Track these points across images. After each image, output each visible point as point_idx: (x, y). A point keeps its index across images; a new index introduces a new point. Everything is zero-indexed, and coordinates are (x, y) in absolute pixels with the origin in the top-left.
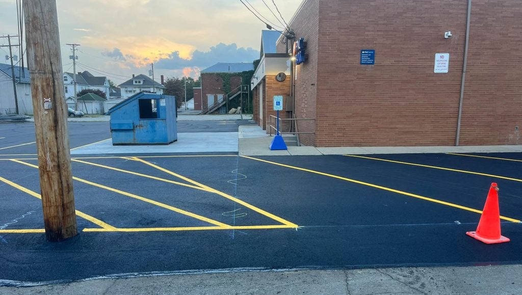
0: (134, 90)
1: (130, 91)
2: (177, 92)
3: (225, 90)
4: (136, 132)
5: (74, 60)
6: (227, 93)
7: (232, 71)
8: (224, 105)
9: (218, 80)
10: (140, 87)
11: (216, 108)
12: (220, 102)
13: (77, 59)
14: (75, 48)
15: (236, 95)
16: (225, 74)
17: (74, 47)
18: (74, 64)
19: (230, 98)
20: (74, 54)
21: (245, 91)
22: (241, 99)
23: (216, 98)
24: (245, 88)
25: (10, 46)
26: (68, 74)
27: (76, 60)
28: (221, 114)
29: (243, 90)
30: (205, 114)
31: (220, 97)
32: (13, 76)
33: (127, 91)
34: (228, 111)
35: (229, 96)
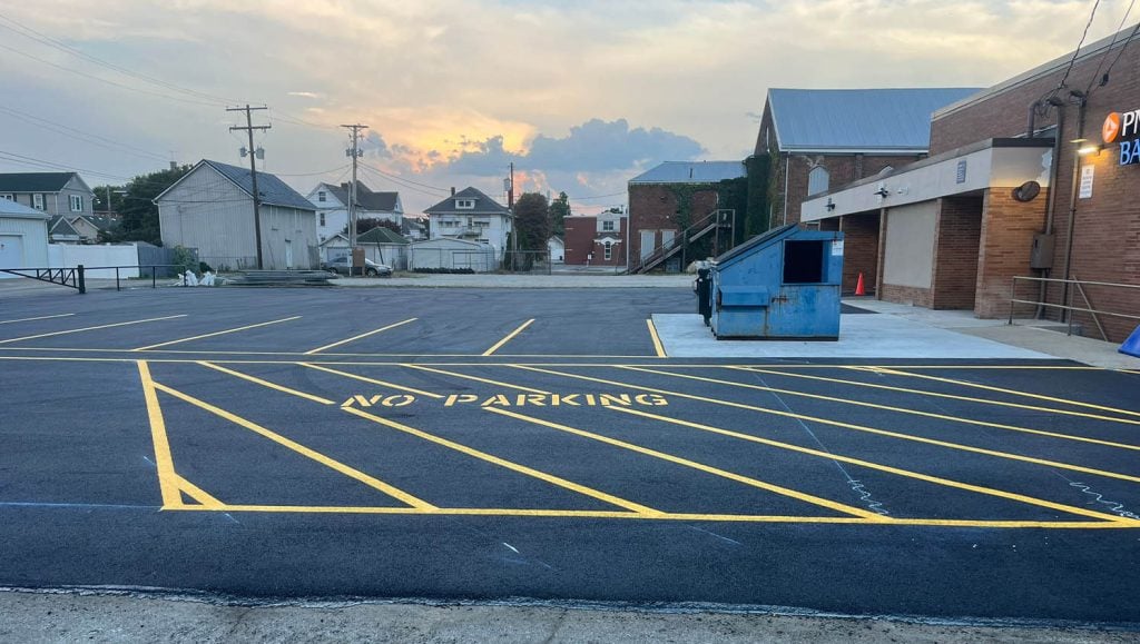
0: (457, 220)
1: (449, 223)
2: (539, 226)
3: (679, 222)
4: (772, 311)
5: (355, 158)
6: (684, 228)
7: (698, 179)
8: (679, 254)
9: (664, 200)
10: (468, 214)
11: (659, 261)
12: (668, 246)
13: (361, 155)
14: (358, 133)
15: (704, 231)
16: (683, 186)
17: (355, 131)
18: (355, 166)
19: (692, 239)
20: (355, 144)
21: (723, 222)
22: (715, 241)
23: (659, 238)
24: (725, 215)
25: (250, 128)
26: (327, 186)
27: (359, 159)
28: (669, 274)
29: (722, 222)
30: (635, 273)
31: (669, 236)
32: (255, 192)
33: (441, 223)
34: (686, 267)
35: (690, 235)
